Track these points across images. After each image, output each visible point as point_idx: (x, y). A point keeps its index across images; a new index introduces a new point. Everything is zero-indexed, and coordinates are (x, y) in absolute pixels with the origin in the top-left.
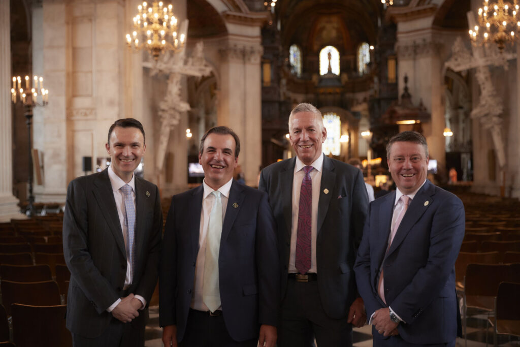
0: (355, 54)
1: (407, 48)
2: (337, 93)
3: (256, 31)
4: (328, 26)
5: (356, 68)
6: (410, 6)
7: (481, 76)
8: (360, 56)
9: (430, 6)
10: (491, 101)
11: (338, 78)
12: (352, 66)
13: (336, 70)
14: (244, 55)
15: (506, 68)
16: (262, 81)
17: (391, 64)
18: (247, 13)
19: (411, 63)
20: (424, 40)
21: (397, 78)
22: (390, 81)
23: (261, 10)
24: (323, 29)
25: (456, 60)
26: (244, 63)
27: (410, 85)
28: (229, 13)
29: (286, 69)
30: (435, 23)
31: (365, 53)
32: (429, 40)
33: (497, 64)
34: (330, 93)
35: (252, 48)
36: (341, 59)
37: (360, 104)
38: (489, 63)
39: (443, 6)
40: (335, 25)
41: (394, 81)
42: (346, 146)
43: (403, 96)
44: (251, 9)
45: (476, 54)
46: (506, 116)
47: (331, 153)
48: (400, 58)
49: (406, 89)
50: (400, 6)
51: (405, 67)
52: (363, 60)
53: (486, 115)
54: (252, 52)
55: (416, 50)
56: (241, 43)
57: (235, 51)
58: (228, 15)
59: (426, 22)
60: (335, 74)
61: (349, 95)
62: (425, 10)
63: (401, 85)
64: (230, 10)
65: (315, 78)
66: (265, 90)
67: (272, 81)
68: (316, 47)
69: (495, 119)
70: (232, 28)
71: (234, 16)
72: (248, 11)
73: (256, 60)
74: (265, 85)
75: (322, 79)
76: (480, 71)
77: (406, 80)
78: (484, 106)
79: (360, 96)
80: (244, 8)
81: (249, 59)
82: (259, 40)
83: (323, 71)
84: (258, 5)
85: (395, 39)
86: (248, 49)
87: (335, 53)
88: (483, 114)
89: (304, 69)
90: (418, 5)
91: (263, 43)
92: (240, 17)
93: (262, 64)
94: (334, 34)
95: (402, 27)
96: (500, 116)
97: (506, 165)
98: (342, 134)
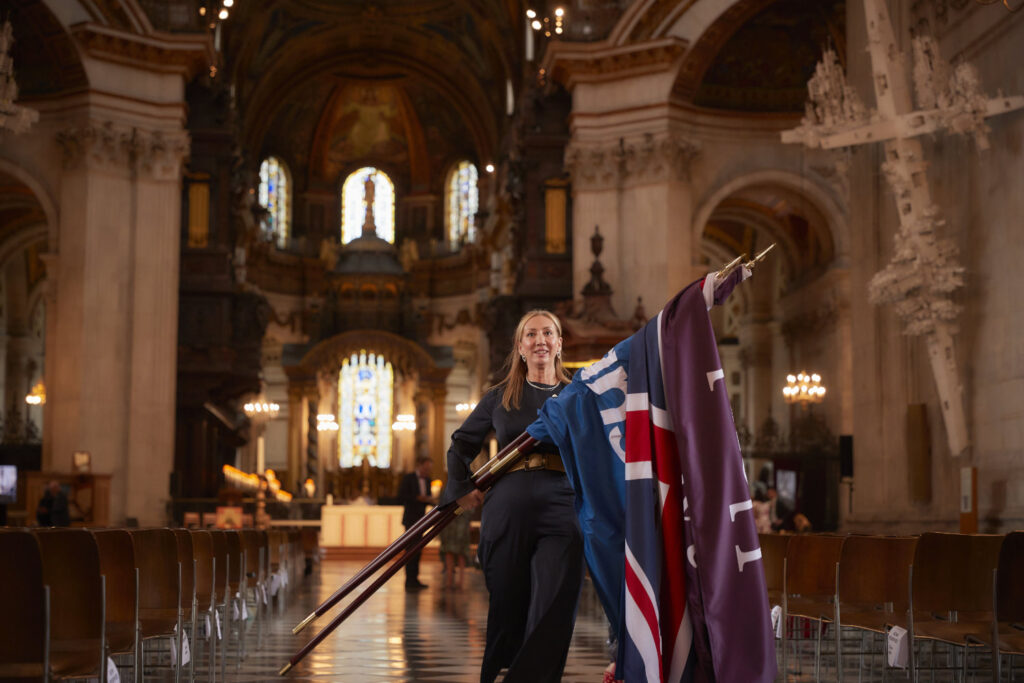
0: (440, 193)
1: (599, 157)
2: (389, 295)
3: (172, 88)
4: (368, 112)
5: (440, 230)
6: (611, 41)
7: (899, 171)
8: (453, 198)
9: (669, 42)
10: (927, 250)
11: (393, 253)
12: (430, 223)
13: (386, 231)
14: (134, 154)
15: (983, 143)
16: (184, 234)
17: (555, 201)
18: (146, 35)
19: (610, 198)
20: (649, 136)
21: (569, 241)
22: (549, 249)
23: (186, 29)
24: (354, 117)
25: (818, 121)
26: (133, 179)
27: (607, 258)
28: (91, 28)
29: (249, 219)
30: (677, 90)
31: (464, 189)
32: (661, 137)
33: (957, 127)
34: (369, 295)
35: (157, 134)
36: (398, 204)
37: (450, 327)
38: (928, 128)
39: (701, 45)
40: (387, 110)
41: (562, 250)
42: (409, 442)
43: (588, 291)
44: (160, 24)
45: (886, 102)
46: (970, 297)
47: (365, 461)
48: (580, 184)
49: (597, 270)
50: (585, 40)
51: (593, 210)
52: (460, 208)
53: (911, 293)
54: (158, 148)
55: (624, 165)
56: (126, 119)
57: (107, 140)
58: (91, 35)
59: (656, 88)
60: (383, 241)
61: (420, 302)
62: (651, 52)
63: (583, 259)
64: (97, 21)
65: (327, 250)
66: (190, 259)
67: (212, 236)
68: (331, 169)
69: (942, 306)
70: (98, 73)
71: (109, 39)
72: (150, 29)
73: (169, 170)
74: (192, 244)
75: (346, 253)
76: (896, 155)
77: (597, 244)
78: (904, 263)
79: (451, 306)
80: (140, 18)
81: (149, 169)
82: (179, 113)
83: (351, 230)
84: (179, 15)
85: (566, 132)
86: (145, 136)
87: (385, 187)
88: (905, 287)
89: (296, 227)
90: (634, 38)
91: (189, 124)
92: (125, 43)
93: (186, 185)
94: (382, 133)
95: (585, 99)
96: (954, 296)
97: (970, 450)
98: (396, 409)
